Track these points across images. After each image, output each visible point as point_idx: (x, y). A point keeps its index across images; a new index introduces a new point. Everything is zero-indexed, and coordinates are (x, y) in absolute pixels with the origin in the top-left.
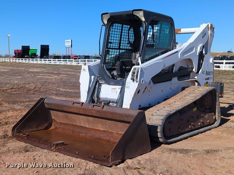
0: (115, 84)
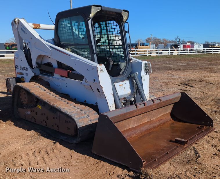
0: (120, 81)
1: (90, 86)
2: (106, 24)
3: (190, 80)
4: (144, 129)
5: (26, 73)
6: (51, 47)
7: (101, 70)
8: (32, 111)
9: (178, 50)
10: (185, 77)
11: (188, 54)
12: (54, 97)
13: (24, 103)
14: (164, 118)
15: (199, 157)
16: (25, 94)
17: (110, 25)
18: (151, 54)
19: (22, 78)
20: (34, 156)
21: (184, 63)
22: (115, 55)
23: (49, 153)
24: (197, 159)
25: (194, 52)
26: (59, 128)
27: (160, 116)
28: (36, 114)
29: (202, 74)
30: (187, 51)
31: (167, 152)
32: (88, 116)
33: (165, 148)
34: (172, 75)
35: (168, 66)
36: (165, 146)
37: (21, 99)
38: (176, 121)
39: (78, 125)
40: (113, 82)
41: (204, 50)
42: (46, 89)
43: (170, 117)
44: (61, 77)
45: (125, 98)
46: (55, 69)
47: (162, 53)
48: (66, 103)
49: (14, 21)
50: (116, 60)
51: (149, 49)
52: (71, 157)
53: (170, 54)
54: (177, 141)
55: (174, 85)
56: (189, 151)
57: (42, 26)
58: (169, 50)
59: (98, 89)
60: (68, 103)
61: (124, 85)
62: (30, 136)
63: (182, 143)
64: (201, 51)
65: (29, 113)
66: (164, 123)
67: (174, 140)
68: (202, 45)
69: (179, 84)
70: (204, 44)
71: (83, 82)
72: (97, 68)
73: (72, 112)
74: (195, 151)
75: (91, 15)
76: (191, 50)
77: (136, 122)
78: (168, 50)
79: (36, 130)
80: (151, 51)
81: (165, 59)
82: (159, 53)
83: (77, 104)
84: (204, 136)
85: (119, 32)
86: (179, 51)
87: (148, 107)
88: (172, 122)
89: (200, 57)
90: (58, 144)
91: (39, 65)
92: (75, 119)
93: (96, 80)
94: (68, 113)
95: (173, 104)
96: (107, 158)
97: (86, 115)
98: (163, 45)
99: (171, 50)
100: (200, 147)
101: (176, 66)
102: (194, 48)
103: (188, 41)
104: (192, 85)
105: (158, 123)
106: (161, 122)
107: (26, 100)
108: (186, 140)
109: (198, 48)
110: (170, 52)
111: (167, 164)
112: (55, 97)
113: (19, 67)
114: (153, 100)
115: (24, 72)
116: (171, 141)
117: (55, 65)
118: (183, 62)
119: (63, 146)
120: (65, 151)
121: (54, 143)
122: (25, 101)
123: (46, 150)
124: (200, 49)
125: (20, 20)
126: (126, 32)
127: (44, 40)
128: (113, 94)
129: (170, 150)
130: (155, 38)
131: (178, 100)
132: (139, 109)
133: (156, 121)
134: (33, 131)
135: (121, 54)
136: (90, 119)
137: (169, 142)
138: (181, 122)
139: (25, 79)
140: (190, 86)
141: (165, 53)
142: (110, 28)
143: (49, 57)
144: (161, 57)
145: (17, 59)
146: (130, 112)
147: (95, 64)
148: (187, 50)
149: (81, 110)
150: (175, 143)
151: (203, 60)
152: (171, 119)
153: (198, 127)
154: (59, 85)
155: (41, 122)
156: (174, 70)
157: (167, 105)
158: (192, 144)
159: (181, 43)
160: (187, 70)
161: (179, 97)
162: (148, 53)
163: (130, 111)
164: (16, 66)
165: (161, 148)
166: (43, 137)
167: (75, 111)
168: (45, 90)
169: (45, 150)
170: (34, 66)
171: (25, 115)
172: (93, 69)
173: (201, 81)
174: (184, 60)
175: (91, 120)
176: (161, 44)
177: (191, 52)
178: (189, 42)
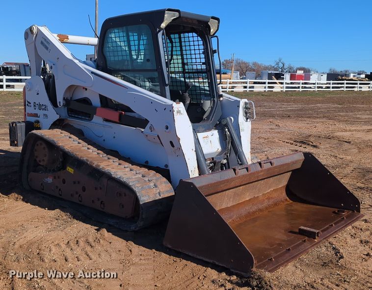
0: (208, 130)
1: (158, 136)
2: (180, 38)
3: (310, 136)
4: (244, 211)
5: (44, 115)
6: (92, 73)
7: (179, 112)
8: (57, 177)
9: (282, 83)
10: (301, 130)
11: (301, 90)
12: (96, 153)
13: (41, 163)
14: (275, 195)
15: (342, 257)
16: (44, 148)
17: (187, 39)
18: (233, 88)
19: (35, 122)
20: (70, 249)
21: (295, 106)
22: (194, 88)
23: (93, 244)
24: (338, 262)
25: (311, 88)
26: (104, 204)
27: (269, 191)
28: (64, 182)
29: (330, 126)
30: (299, 85)
31: (288, 249)
32: (155, 186)
33: (283, 243)
34: (277, 125)
35: (267, 110)
36: (283, 239)
37: (37, 157)
38: (295, 201)
39: (140, 199)
40: (195, 131)
41: (330, 84)
42: (80, 141)
43: (284, 194)
44: (105, 123)
45: (213, 158)
46: (97, 109)
47: (253, 87)
48: (117, 164)
49: (31, 29)
50: (195, 97)
51: (230, 81)
52: (131, 251)
53: (267, 89)
54: (302, 232)
55: (283, 143)
56: (324, 249)
57: (72, 38)
58: (267, 83)
59: (171, 142)
60: (120, 164)
61: (211, 138)
62: (55, 218)
63: (312, 235)
64: (324, 86)
65: (50, 180)
66: (276, 204)
67: (297, 231)
68: (325, 76)
69: (292, 142)
70: (328, 74)
71: (146, 130)
72: (173, 107)
73: (129, 179)
74: (334, 249)
75: (163, 25)
76: (306, 83)
77: (231, 199)
78: (264, 83)
79: (63, 209)
80: (234, 83)
81: (259, 97)
82: (248, 87)
83: (134, 166)
84: (346, 226)
85: (201, 51)
86: (285, 85)
87: (253, 173)
88: (288, 203)
89: (322, 96)
90: (104, 231)
91: (67, 102)
92: (136, 190)
93: (170, 126)
94: (124, 179)
95: (291, 172)
96: (190, 254)
97: (152, 184)
98: (254, 74)
99: (269, 83)
100: (341, 244)
101: (282, 111)
102: (309, 80)
103: (299, 67)
104: (314, 144)
105: (266, 204)
106: (271, 202)
107: (46, 159)
108: (318, 231)
109: (318, 80)
110: (267, 85)
111: (290, 266)
112: (98, 154)
113: (32, 104)
114: (260, 164)
115: (41, 113)
116: (291, 232)
117: (96, 102)
118: (293, 105)
119: (113, 234)
120: (119, 243)
121: (98, 230)
122: (43, 160)
123: (87, 240)
124: (322, 82)
125: (40, 28)
126: (215, 52)
127: (80, 62)
128: (196, 151)
129: (292, 246)
130: (239, 61)
131: (299, 166)
132: (239, 176)
133: (264, 200)
134: (58, 210)
135: (204, 86)
136: (159, 191)
137: (289, 233)
138: (304, 203)
139: (40, 125)
140: (312, 146)
141: (258, 88)
142: (187, 44)
143: (86, 89)
144: (252, 94)
145: (29, 92)
146: (226, 180)
147: (168, 101)
148: (299, 83)
149: (143, 176)
150: (299, 236)
151: (329, 103)
152: (287, 198)
153: (334, 212)
154: (101, 136)
155: (72, 195)
156: (279, 118)
157: (281, 173)
158: (327, 237)
159: (285, 71)
160: (303, 119)
161: (300, 160)
162: (228, 87)
163: (226, 178)
164: (27, 103)
165: (277, 242)
166: (77, 220)
167: (134, 177)
168: (79, 143)
169: (85, 240)
170: (60, 103)
171: (42, 184)
172: (165, 109)
173: (330, 138)
174: (294, 101)
175: (159, 193)
176: (250, 71)
177: (305, 88)
178: (300, 69)
